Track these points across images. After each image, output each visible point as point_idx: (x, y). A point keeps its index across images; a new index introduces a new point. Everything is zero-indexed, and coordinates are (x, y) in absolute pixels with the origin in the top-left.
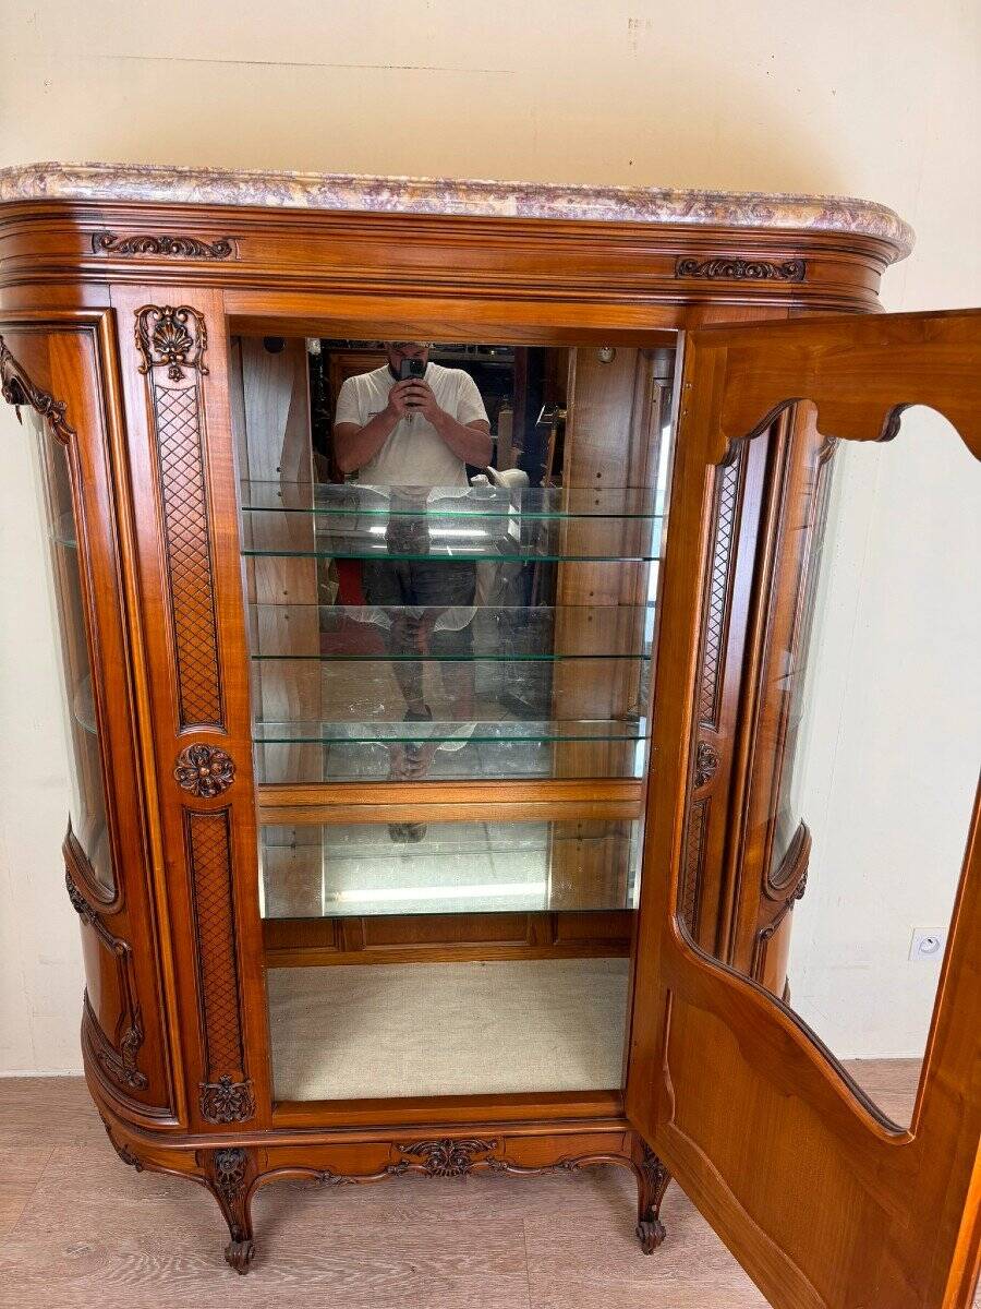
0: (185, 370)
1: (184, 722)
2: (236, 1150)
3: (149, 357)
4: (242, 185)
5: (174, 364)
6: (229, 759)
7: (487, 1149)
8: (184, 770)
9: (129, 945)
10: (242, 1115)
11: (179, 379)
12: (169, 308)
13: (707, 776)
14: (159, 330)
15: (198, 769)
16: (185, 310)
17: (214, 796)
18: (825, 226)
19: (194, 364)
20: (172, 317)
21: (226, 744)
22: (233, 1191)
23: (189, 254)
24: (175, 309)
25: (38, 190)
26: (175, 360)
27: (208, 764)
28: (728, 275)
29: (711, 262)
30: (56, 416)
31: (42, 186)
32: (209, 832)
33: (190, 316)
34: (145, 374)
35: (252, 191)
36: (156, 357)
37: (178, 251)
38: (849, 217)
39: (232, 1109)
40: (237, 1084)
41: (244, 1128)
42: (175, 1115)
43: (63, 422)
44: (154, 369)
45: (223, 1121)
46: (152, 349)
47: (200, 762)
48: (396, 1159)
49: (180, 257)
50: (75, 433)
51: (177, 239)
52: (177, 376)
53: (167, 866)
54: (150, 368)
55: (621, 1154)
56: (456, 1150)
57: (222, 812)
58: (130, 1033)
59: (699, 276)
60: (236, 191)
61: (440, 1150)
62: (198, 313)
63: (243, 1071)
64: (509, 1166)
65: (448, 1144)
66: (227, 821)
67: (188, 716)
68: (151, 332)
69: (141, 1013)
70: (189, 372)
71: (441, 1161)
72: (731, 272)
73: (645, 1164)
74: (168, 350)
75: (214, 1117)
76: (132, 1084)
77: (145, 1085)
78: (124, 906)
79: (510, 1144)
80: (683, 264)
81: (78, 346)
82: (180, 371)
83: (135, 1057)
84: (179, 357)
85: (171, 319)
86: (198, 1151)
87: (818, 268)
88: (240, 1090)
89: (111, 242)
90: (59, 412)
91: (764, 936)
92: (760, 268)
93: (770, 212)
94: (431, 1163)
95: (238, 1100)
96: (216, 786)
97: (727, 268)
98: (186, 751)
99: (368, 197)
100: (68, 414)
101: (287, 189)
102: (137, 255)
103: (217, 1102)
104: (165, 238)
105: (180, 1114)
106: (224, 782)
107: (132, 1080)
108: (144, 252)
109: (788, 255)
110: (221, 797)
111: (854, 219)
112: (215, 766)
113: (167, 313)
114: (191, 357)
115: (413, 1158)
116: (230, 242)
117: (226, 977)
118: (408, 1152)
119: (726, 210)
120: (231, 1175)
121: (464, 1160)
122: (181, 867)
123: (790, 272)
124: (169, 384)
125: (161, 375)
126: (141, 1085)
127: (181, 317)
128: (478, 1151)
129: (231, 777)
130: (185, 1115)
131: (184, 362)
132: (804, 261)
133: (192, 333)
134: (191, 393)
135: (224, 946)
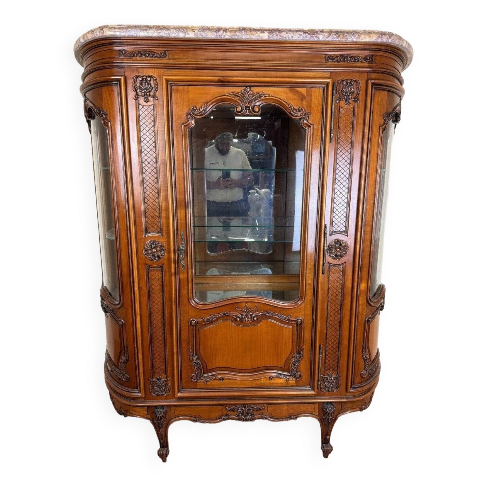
0: (150, 98)
1: (147, 232)
2: (163, 406)
3: (137, 94)
4: (171, 30)
5: (146, 96)
6: (163, 246)
7: (260, 409)
8: (147, 250)
9: (124, 320)
10: (165, 393)
11: (148, 101)
12: (145, 76)
13: (344, 253)
14: (141, 84)
15: (152, 250)
16: (150, 77)
17: (158, 260)
18: (380, 40)
19: (153, 96)
20: (146, 79)
21: (162, 240)
22: (161, 424)
23: (152, 57)
24: (147, 77)
25: (101, 33)
26: (146, 95)
27: (155, 248)
28: (344, 61)
29: (338, 56)
30: (104, 116)
31: (102, 32)
32: (156, 275)
33: (152, 79)
34: (136, 100)
35: (175, 32)
36: (140, 94)
37: (148, 56)
38: (388, 37)
39: (161, 390)
40: (163, 380)
41: (166, 398)
42: (140, 392)
43: (106, 119)
44: (139, 98)
45: (158, 395)
46: (138, 91)
47: (153, 247)
48: (225, 413)
49: (149, 58)
50: (111, 122)
51: (148, 51)
52: (147, 101)
53: (140, 288)
54: (138, 98)
55: (314, 413)
56: (248, 410)
57: (160, 267)
58: (123, 358)
59: (334, 61)
60: (169, 31)
61: (242, 410)
62: (155, 77)
63: (166, 374)
64: (269, 417)
65: (245, 407)
66: (162, 271)
67: (148, 229)
68: (138, 85)
69: (128, 349)
70: (151, 99)
71: (243, 414)
72: (346, 60)
73: (324, 417)
74: (144, 91)
75: (155, 393)
76: (123, 379)
77: (128, 380)
78: (122, 305)
79: (270, 408)
80: (328, 57)
81: (113, 90)
82: (148, 99)
83: (125, 368)
84: (148, 94)
85: (145, 79)
86: (148, 407)
87: (378, 58)
88: (164, 382)
89: (125, 53)
90: (105, 114)
91: (368, 321)
92: (356, 59)
93: (359, 36)
94: (238, 415)
95: (164, 386)
96: (158, 257)
97: (344, 58)
98: (147, 242)
99: (215, 33)
100: (108, 116)
101: (187, 31)
102: (134, 58)
103: (155, 387)
104: (144, 51)
105: (142, 391)
106: (161, 255)
107: (124, 378)
108: (136, 56)
109: (367, 53)
110: (160, 261)
111: (390, 38)
112: (158, 249)
113: (144, 77)
114: (152, 94)
115: (231, 413)
116: (167, 52)
117: (160, 334)
118: (230, 410)
119: (343, 35)
120: (161, 417)
121: (252, 414)
122: (145, 288)
123: (368, 59)
124: (145, 103)
125: (141, 100)
126: (127, 379)
127: (149, 79)
128: (257, 410)
129: (164, 253)
130: (144, 391)
131: (149, 95)
132: (372, 55)
133: (153, 85)
134: (152, 107)
135: (160, 321)
